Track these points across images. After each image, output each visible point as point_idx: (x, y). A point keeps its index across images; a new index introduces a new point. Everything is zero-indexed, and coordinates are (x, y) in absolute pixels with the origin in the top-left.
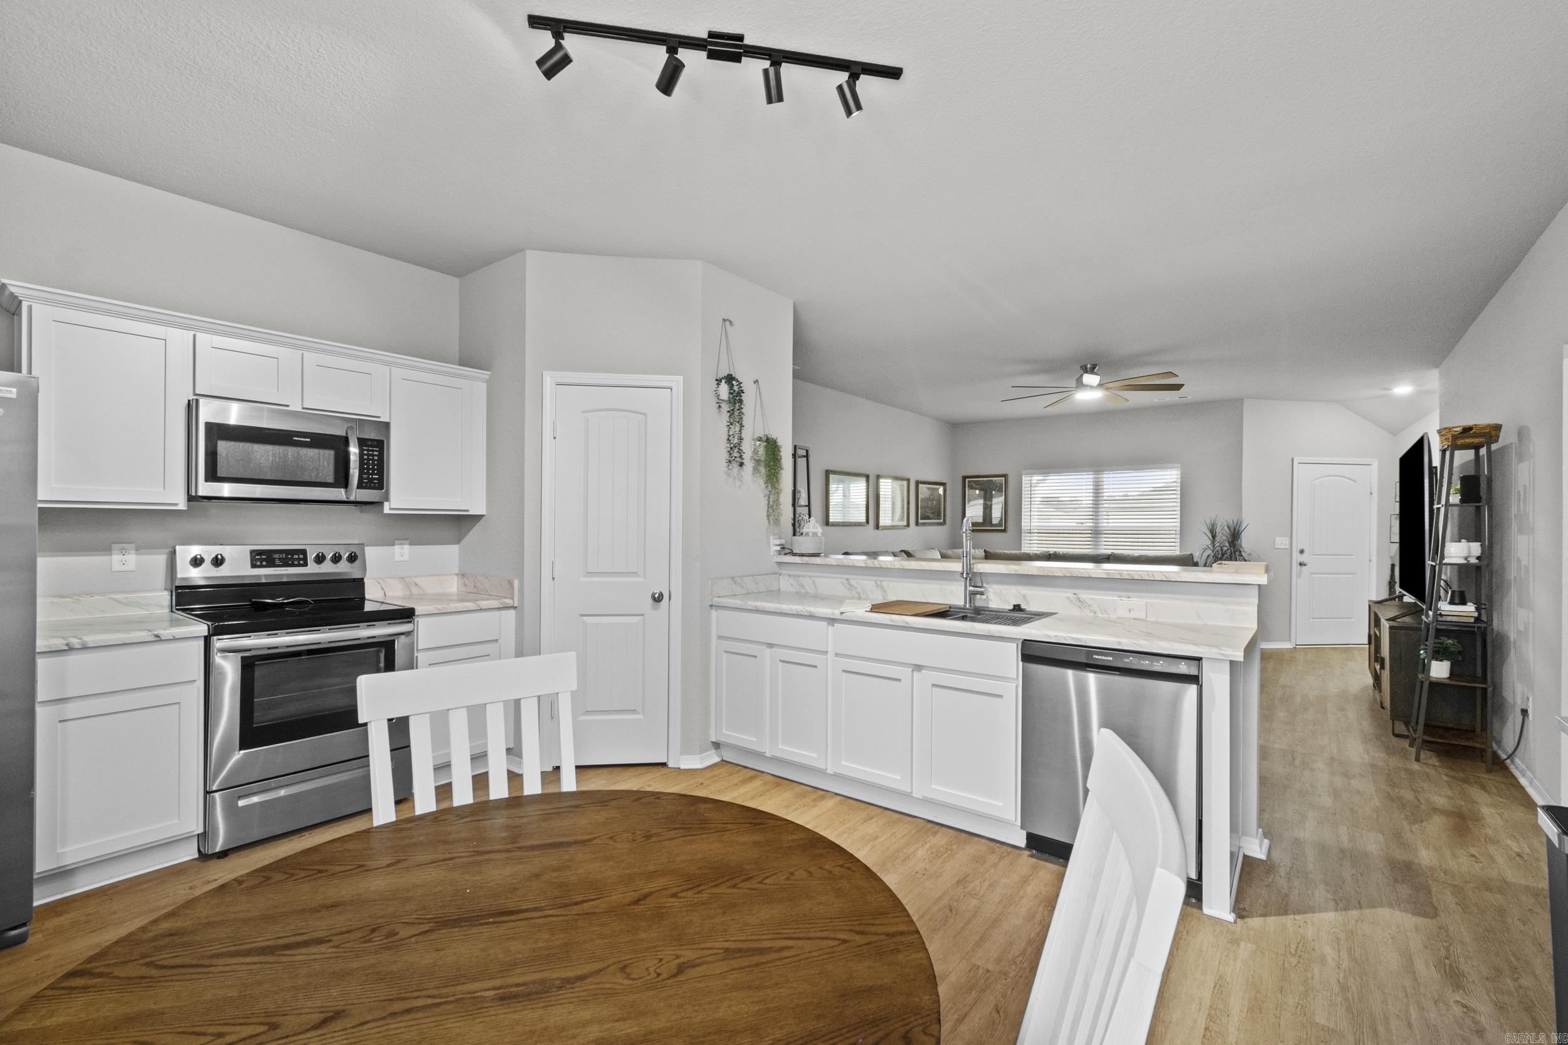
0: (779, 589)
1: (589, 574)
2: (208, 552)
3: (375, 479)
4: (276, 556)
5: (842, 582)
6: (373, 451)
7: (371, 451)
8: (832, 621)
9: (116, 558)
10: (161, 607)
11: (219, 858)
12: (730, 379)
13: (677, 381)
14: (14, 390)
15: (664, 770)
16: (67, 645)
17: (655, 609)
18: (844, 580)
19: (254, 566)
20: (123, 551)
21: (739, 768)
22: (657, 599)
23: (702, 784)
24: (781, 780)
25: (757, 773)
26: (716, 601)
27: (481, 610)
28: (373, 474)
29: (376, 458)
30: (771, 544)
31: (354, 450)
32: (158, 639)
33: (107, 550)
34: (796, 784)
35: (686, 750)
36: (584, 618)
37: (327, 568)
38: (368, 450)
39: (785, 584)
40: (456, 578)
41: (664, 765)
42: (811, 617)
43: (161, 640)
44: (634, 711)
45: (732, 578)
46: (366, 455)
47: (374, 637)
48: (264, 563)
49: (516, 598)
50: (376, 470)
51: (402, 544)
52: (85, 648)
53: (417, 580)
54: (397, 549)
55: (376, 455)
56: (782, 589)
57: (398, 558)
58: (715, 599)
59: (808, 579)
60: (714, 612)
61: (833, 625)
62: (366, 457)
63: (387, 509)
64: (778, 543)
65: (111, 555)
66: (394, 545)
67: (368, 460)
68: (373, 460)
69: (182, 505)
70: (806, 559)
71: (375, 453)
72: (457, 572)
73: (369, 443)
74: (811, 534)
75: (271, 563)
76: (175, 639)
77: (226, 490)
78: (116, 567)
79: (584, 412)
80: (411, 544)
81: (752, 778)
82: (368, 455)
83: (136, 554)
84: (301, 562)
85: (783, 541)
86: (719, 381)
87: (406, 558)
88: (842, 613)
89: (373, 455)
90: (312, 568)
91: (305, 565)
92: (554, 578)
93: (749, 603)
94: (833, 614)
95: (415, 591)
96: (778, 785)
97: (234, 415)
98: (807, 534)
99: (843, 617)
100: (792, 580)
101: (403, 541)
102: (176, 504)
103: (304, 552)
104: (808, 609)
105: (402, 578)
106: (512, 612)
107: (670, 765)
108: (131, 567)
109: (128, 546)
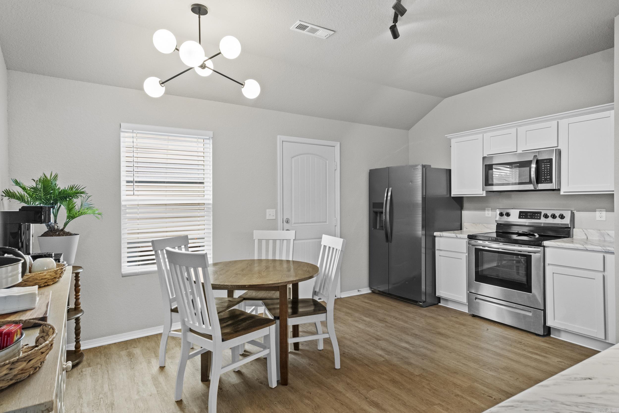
2: (504, 211)
3: (548, 178)
4: (529, 214)
6: (547, 165)
7: (546, 165)
9: (486, 212)
11: (473, 316)
19: (520, 218)
20: (488, 210)
28: (547, 176)
29: (548, 168)
31: (533, 166)
33: (483, 209)
37: (550, 220)
38: (544, 165)
43: (457, 238)
46: (543, 167)
48: (524, 217)
50: (548, 174)
51: (601, 211)
54: (598, 214)
55: (548, 167)
57: (598, 218)
62: (543, 168)
63: (562, 193)
65: (485, 211)
66: (595, 211)
67: (545, 169)
68: (547, 169)
69: (484, 195)
71: (548, 166)
73: (545, 161)
75: (526, 217)
76: (460, 238)
78: (487, 215)
80: (606, 211)
82: (544, 167)
83: (491, 211)
84: (538, 217)
87: (604, 219)
90: (543, 220)
91: (540, 219)
101: (601, 209)
103: (540, 213)
108: (490, 215)
109: (489, 208)
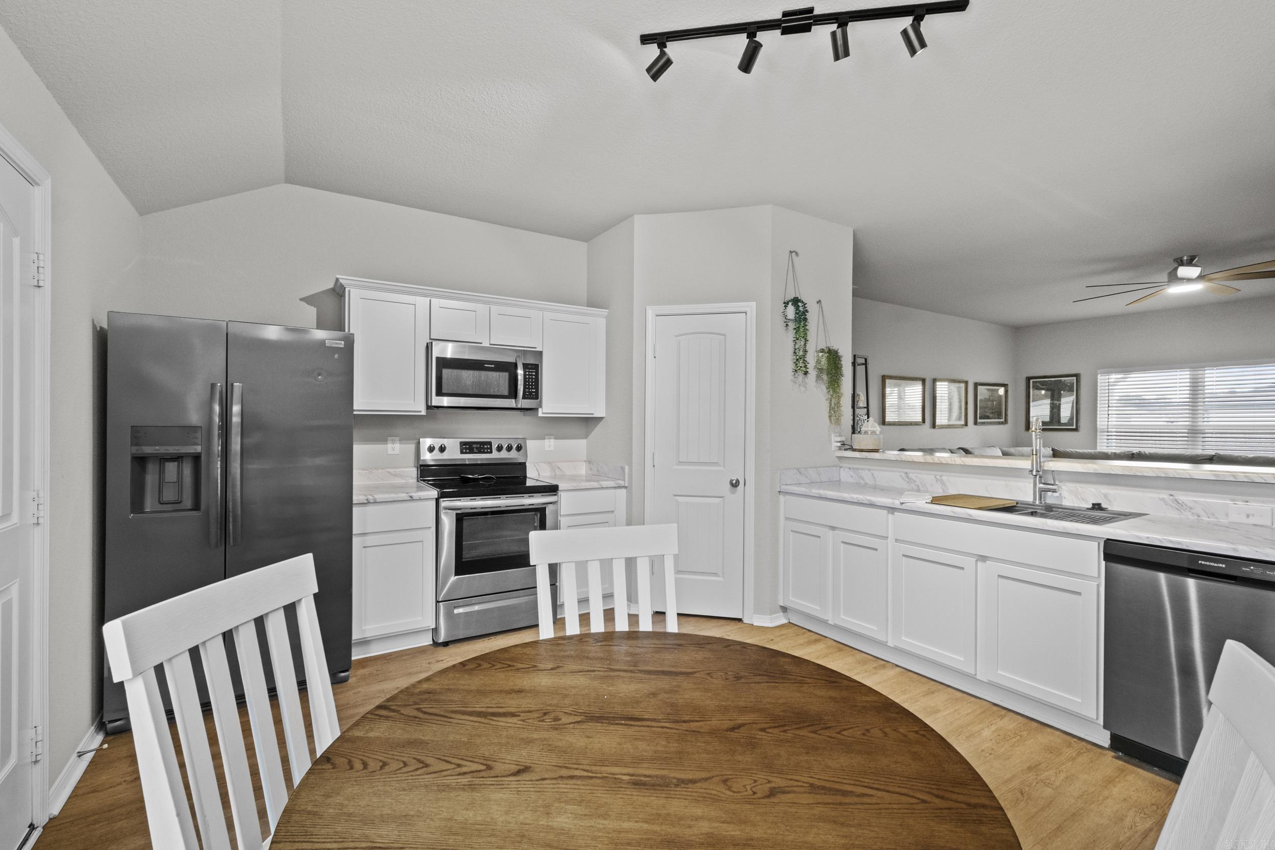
0: (840, 480)
1: (681, 463)
2: (437, 442)
3: (533, 392)
4: (474, 446)
5: (901, 476)
6: (532, 372)
8: (892, 510)
9: (390, 446)
10: (412, 478)
11: (444, 646)
12: (796, 301)
13: (751, 307)
14: (343, 342)
15: (739, 625)
16: (367, 500)
17: (733, 493)
18: (903, 474)
19: (462, 452)
20: (393, 442)
21: (804, 630)
22: (735, 485)
23: (772, 640)
24: (843, 646)
25: (820, 637)
26: (784, 488)
27: (602, 488)
28: (532, 388)
29: (534, 377)
30: (833, 441)
31: (520, 372)
32: (412, 499)
33: (383, 440)
34: (857, 651)
35: (758, 610)
36: (677, 497)
37: (504, 454)
38: (529, 372)
39: (845, 475)
40: (584, 464)
41: (740, 620)
42: (872, 505)
44: (715, 574)
45: (798, 470)
46: (527, 375)
47: (533, 505)
48: (468, 451)
49: (626, 480)
50: (534, 385)
51: (550, 438)
52: (375, 502)
53: (560, 465)
54: (547, 442)
55: (534, 375)
56: (842, 480)
57: (547, 448)
58: (782, 486)
59: (867, 471)
60: (782, 498)
61: (893, 514)
62: (527, 377)
63: (540, 414)
64: (839, 440)
65: (387, 444)
66: (544, 439)
67: (529, 379)
68: (532, 378)
69: (423, 413)
70: (865, 454)
72: (585, 459)
73: (530, 367)
74: (869, 433)
75: (471, 452)
76: (420, 499)
77: (446, 401)
78: (390, 452)
79: (676, 336)
80: (555, 439)
81: (816, 641)
82: (529, 375)
83: (400, 444)
84: (489, 450)
85: (843, 439)
86: (786, 304)
87: (552, 448)
88: (902, 503)
89: (532, 375)
90: (495, 455)
91: (491, 452)
92: (654, 466)
93: (813, 491)
94: (893, 503)
95: (558, 472)
96: (840, 650)
97: (449, 351)
98: (866, 433)
99: (903, 507)
100: (851, 473)
101: (550, 437)
102: (420, 412)
103: (490, 443)
104: (868, 498)
105: (550, 463)
106: (624, 491)
107: (745, 621)
108: (397, 451)
109: (395, 438)
